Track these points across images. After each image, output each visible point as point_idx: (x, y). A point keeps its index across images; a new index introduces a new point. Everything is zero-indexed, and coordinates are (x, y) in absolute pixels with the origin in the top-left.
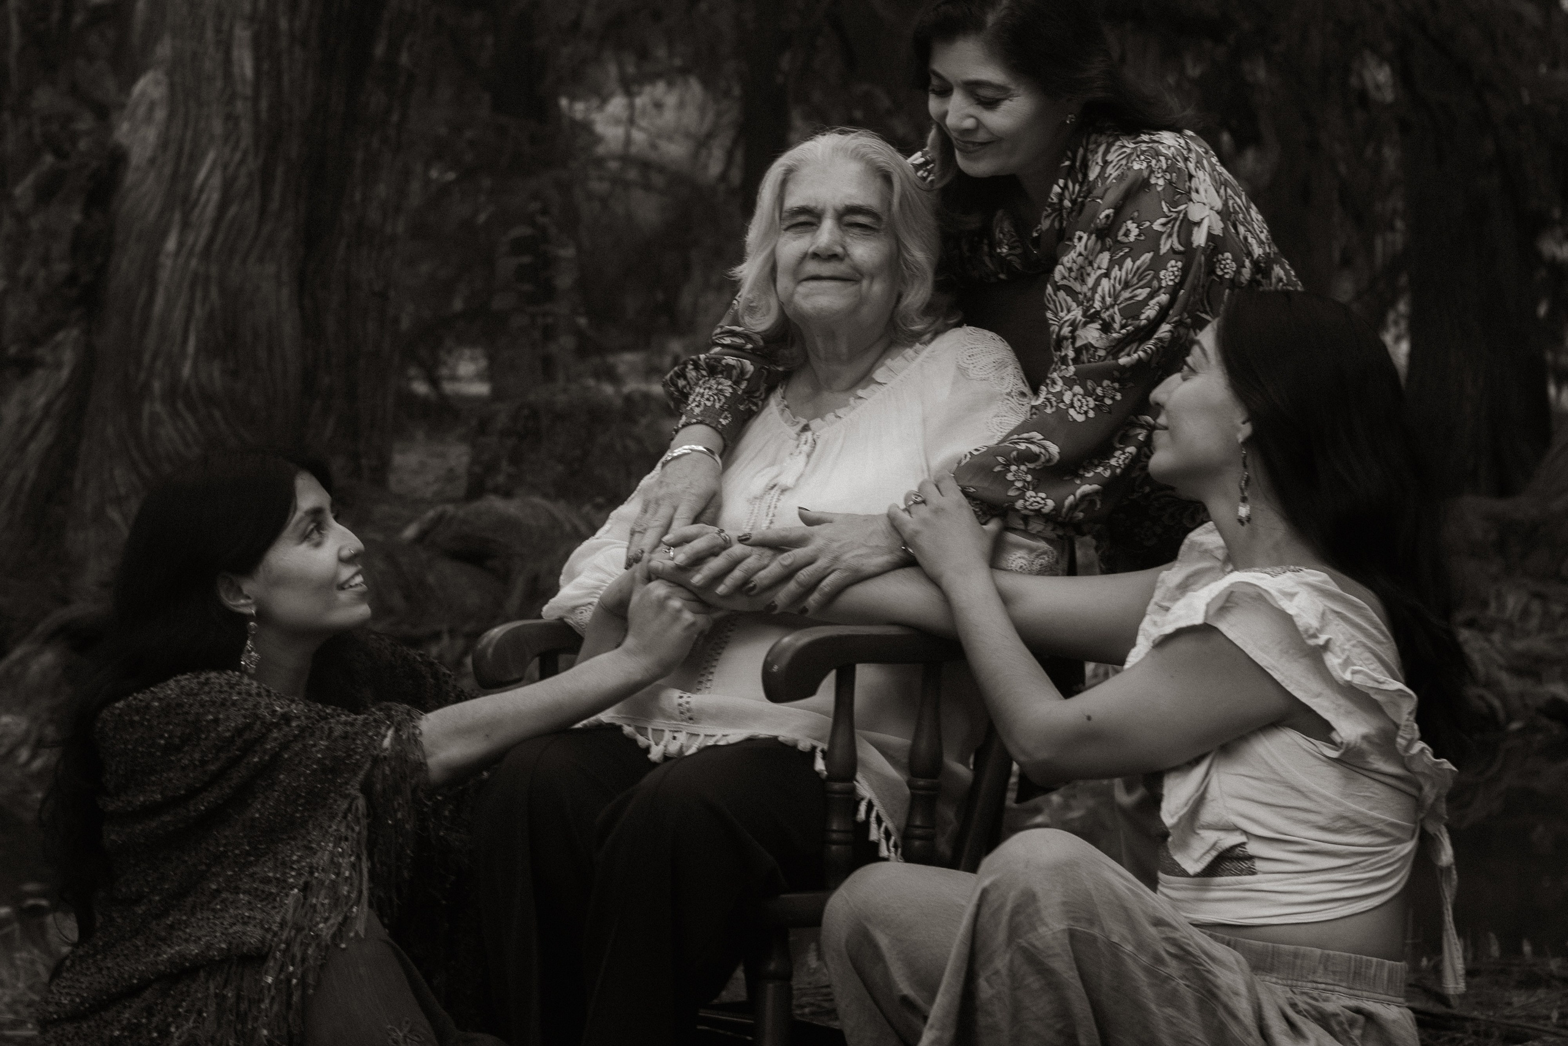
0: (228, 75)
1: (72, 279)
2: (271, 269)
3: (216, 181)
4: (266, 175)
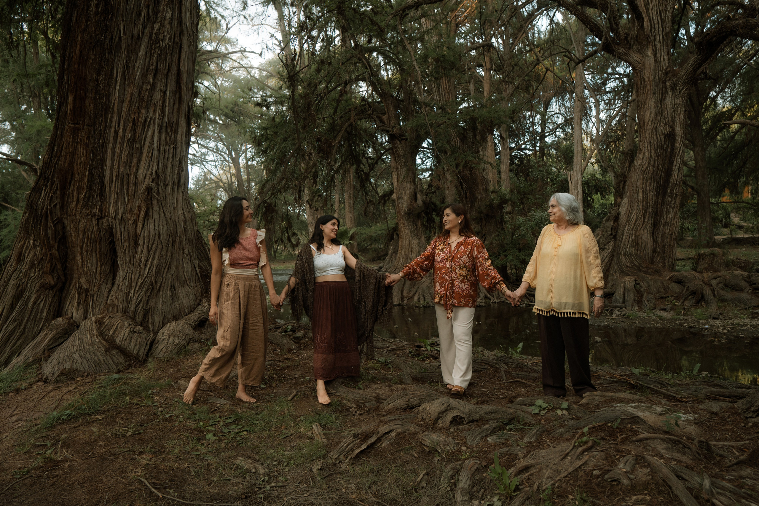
0: (638, 198)
1: (611, 234)
2: (646, 231)
3: (635, 217)
4: (645, 215)
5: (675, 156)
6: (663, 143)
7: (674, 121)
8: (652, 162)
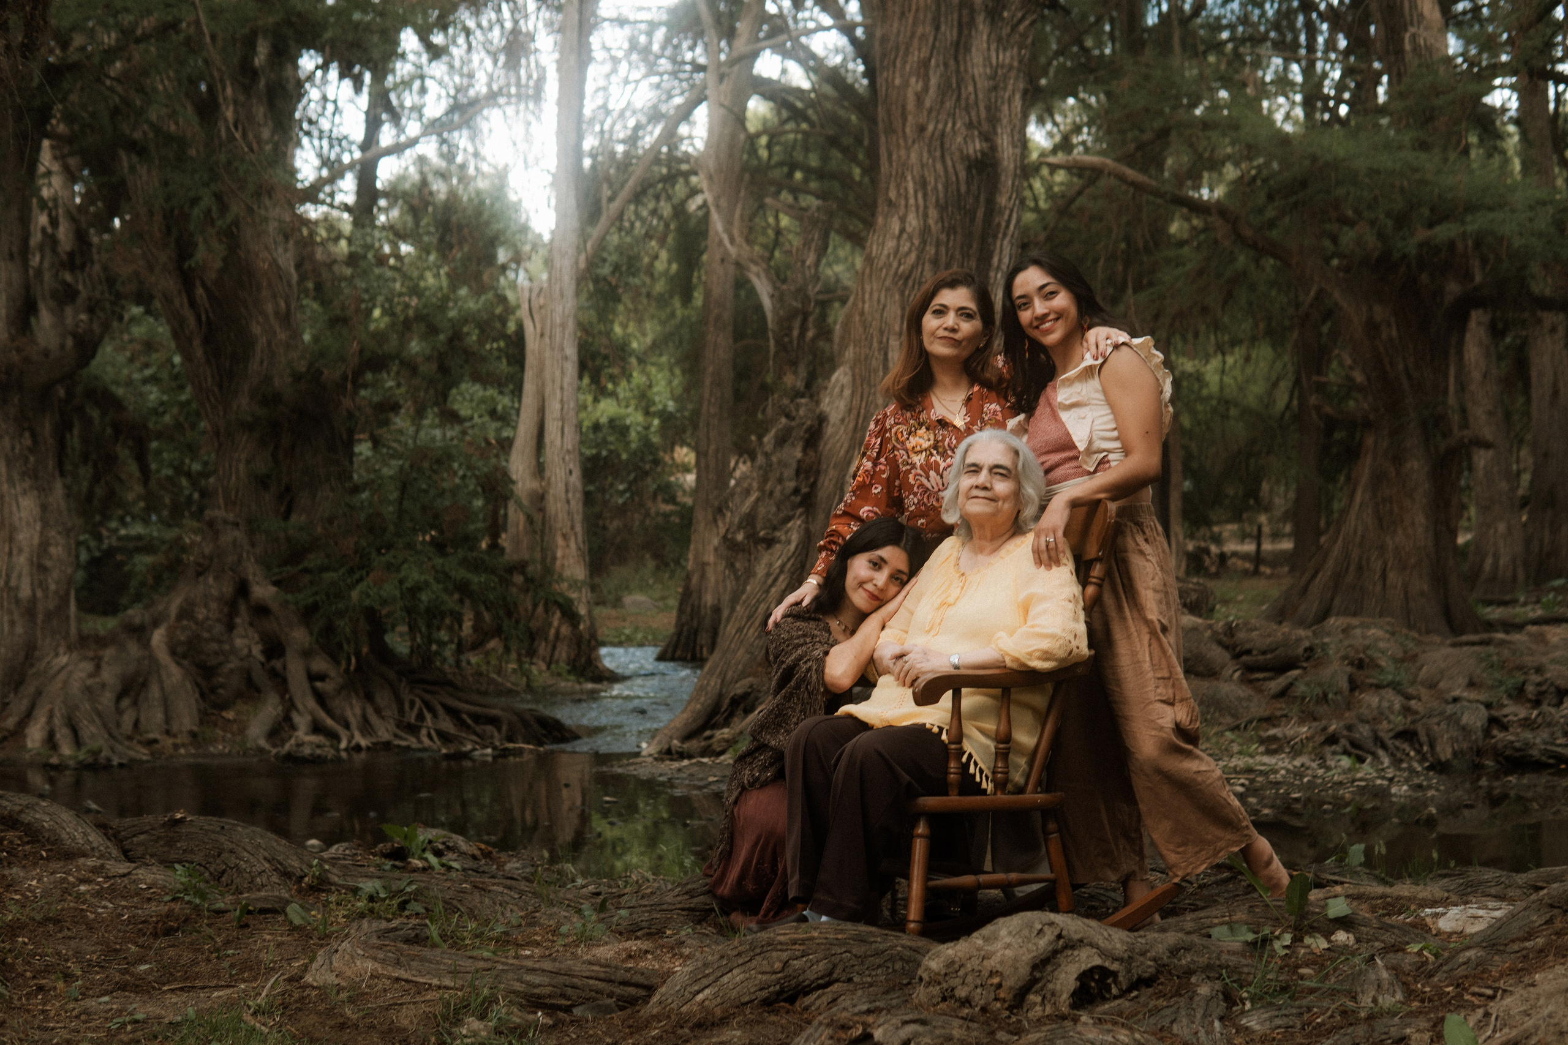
5: (995, 237)
6: (963, 189)
7: (994, 120)
8: (931, 250)
